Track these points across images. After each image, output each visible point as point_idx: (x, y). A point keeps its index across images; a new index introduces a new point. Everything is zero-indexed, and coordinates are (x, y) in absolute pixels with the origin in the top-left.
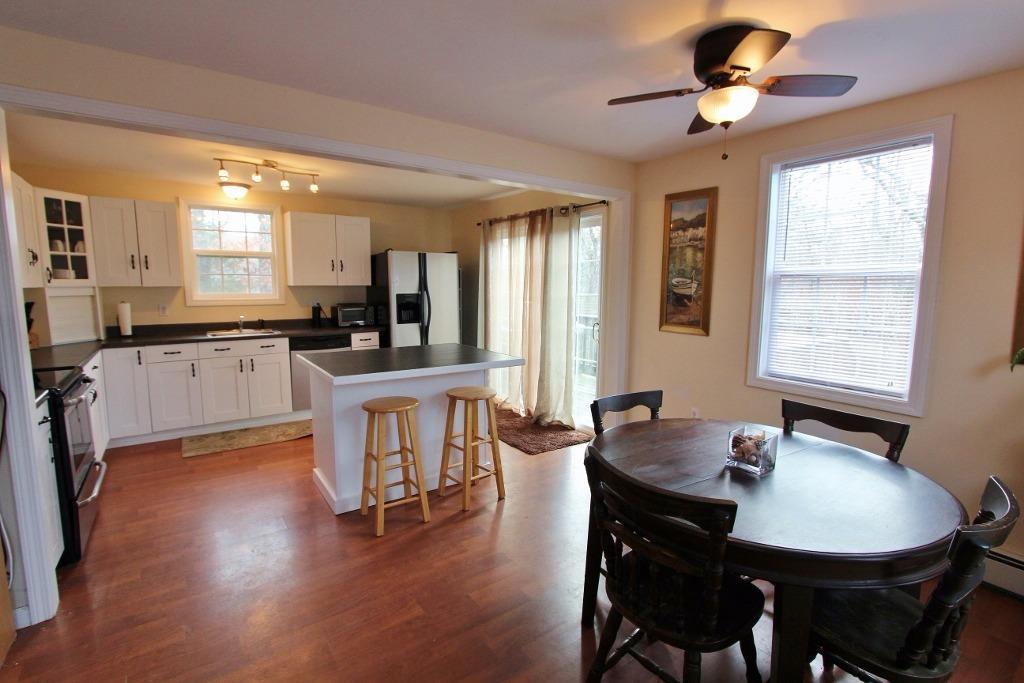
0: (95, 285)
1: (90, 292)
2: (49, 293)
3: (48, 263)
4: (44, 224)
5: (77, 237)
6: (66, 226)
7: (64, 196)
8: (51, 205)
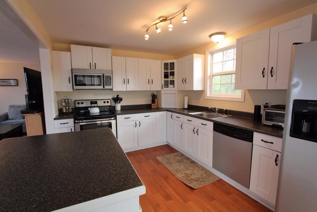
0: (176, 89)
1: (175, 92)
2: (162, 92)
3: (163, 83)
4: (163, 71)
5: (173, 74)
6: (169, 71)
7: (169, 61)
8: (166, 65)
